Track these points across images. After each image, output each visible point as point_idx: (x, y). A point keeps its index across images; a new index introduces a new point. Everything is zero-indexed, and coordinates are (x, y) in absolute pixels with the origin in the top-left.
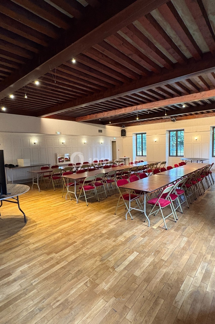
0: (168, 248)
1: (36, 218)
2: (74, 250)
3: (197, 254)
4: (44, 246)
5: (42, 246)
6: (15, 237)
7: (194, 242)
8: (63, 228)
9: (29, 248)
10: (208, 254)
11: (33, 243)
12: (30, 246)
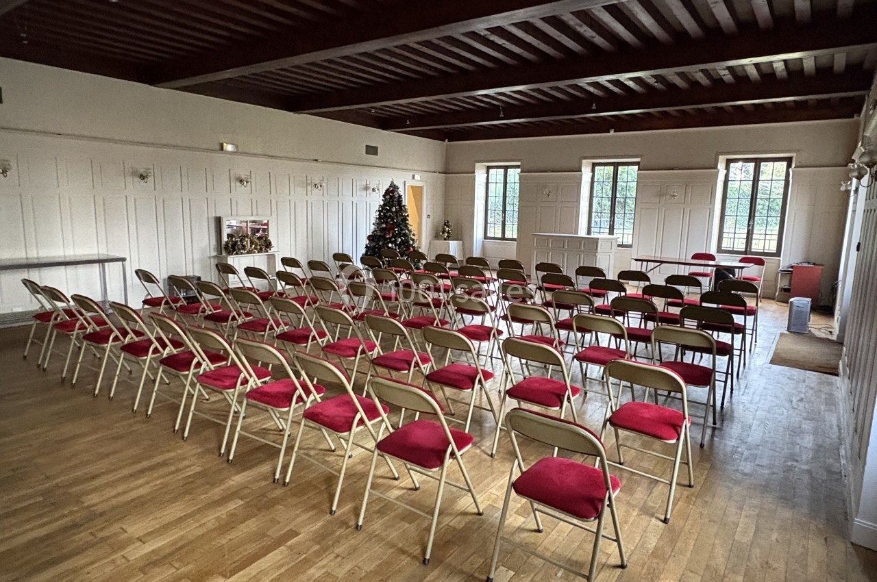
0: (607, 551)
1: (150, 442)
2: (288, 563)
3: (702, 573)
4: (181, 548)
5: (174, 548)
6: (72, 513)
7: (687, 528)
8: (249, 481)
9: (124, 557)
10: (734, 572)
11: (138, 538)
12: (130, 548)
